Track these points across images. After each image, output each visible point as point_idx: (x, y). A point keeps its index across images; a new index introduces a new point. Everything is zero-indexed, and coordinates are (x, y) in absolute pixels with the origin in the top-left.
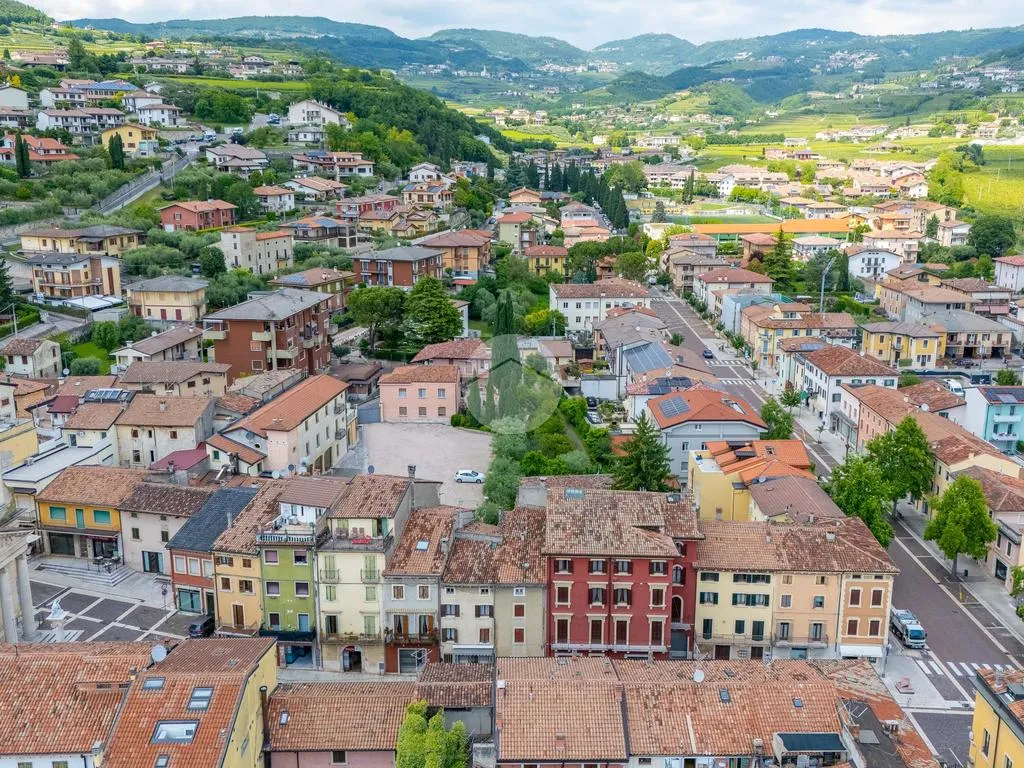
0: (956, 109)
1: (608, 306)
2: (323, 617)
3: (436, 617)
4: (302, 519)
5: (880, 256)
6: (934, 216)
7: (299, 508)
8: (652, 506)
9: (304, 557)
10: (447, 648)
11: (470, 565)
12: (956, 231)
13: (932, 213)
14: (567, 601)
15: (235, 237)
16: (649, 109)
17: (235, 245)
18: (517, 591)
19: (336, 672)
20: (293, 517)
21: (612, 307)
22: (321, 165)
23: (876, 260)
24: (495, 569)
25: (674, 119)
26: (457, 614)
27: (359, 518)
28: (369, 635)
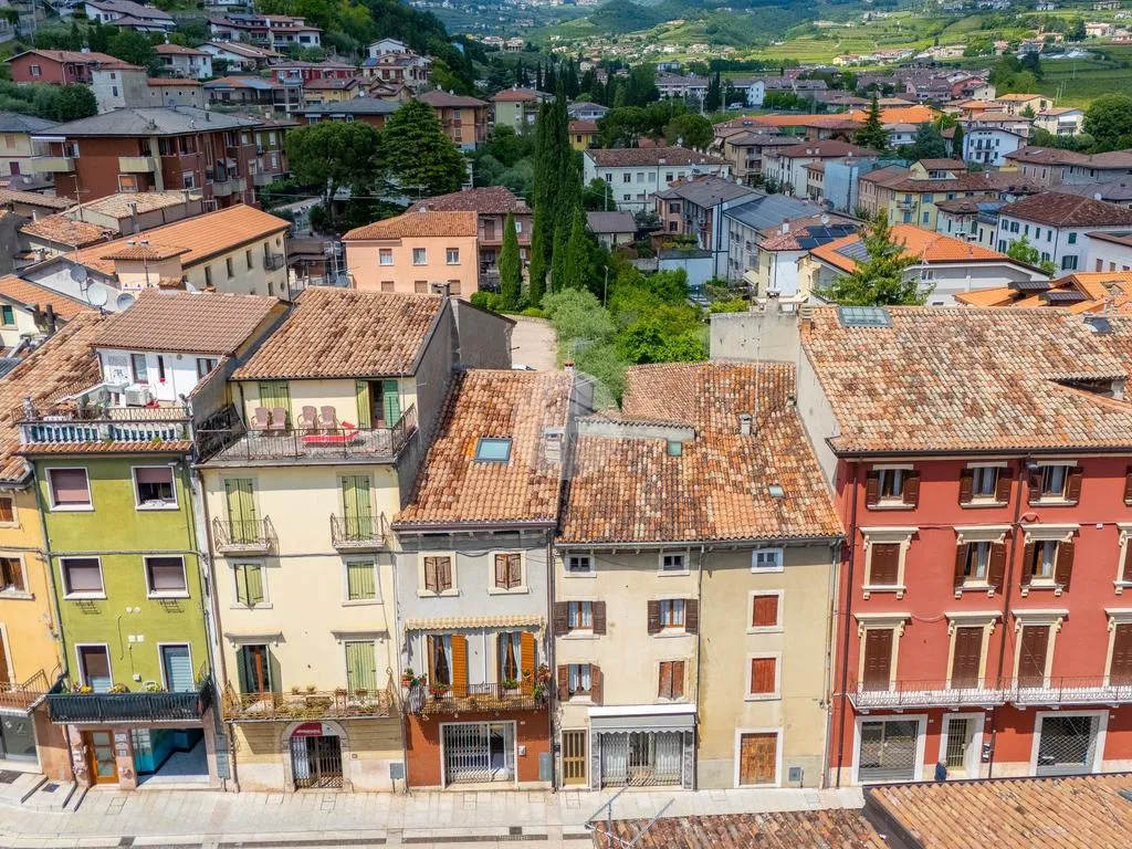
0: (989, 28)
1: (669, 178)
2: (232, 651)
3: (539, 636)
4: (163, 392)
5: (995, 136)
6: (1029, 106)
7: (151, 357)
8: (1072, 335)
9: (168, 486)
10: (572, 715)
11: (624, 494)
12: (1062, 119)
13: (1025, 105)
14: (894, 580)
15: (113, 76)
16: (639, 40)
17: (115, 88)
18: (761, 557)
19: (271, 791)
20: (137, 387)
21: (675, 178)
22: (249, 30)
23: (989, 142)
24: (695, 504)
25: (668, 49)
26: (600, 626)
27: (319, 378)
28: (361, 693)
